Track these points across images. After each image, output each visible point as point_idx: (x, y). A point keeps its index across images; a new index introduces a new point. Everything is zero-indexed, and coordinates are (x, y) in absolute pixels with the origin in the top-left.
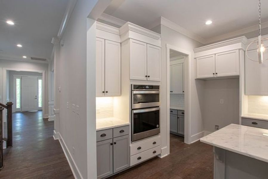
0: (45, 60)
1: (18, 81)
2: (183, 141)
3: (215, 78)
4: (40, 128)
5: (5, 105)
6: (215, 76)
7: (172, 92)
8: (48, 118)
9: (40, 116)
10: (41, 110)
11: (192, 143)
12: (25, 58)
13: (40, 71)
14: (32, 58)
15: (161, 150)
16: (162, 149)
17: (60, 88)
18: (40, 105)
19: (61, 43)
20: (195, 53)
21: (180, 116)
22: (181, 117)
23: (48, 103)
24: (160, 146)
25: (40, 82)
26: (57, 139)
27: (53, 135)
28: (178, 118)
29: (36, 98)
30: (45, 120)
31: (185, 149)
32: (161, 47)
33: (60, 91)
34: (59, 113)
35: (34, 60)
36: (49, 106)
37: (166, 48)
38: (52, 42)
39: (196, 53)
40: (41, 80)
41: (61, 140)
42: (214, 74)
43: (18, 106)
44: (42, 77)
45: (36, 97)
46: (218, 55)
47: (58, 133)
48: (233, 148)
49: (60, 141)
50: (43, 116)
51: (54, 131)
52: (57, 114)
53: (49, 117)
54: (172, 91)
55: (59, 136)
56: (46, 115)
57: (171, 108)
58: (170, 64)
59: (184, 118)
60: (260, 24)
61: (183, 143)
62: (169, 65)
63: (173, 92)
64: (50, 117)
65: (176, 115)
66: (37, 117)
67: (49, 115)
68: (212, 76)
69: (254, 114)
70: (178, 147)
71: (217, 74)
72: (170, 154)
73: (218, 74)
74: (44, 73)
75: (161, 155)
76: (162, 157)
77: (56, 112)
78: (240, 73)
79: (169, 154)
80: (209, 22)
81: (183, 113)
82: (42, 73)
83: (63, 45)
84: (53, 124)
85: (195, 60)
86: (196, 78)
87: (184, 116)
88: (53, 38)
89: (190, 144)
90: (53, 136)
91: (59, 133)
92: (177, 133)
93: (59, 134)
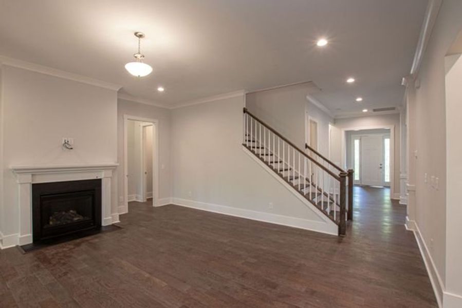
0: (393, 109)
1: (357, 142)
4: (386, 211)
5: (338, 175)
8: (399, 200)
9: (387, 195)
10: (389, 187)
12: (366, 112)
13: (387, 128)
14: (375, 110)
17: (416, 151)
18: (387, 179)
19: (416, 85)
23: (399, 176)
25: (387, 142)
26: (411, 230)
27: (405, 223)
29: (382, 167)
30: (395, 202)
33: (416, 157)
34: (415, 191)
35: (377, 112)
36: (401, 181)
38: (403, 84)
40: (389, 139)
41: (417, 233)
43: (356, 177)
44: (390, 135)
45: (380, 166)
47: (412, 221)
49: (415, 234)
50: (391, 195)
51: (407, 218)
52: (413, 191)
53: (401, 197)
55: (415, 225)
56: (396, 194)
64: (403, 198)
66: (383, 196)
67: (400, 195)
74: (393, 128)
77: (409, 189)
82: (389, 129)
83: (418, 87)
84: (406, 210)
88: (404, 79)
90: (406, 225)
91: (414, 221)
93: (414, 223)
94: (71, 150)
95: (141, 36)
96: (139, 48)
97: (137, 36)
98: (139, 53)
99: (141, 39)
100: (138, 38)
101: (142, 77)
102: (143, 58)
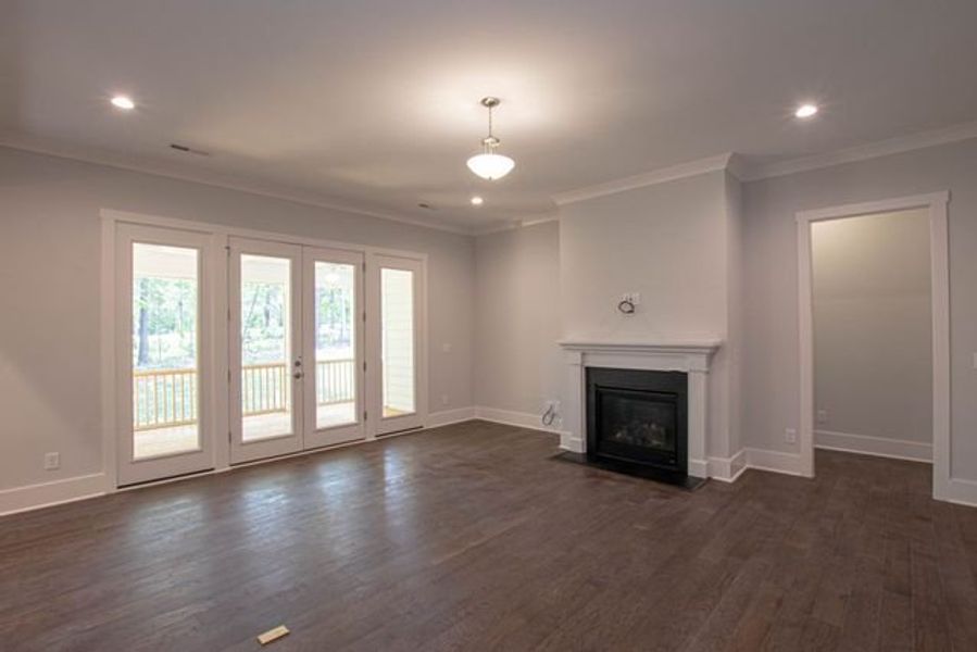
94: (631, 315)
95: (492, 104)
96: (490, 127)
97: (487, 105)
98: (490, 136)
99: (493, 109)
100: (488, 109)
101: (496, 181)
102: (498, 145)
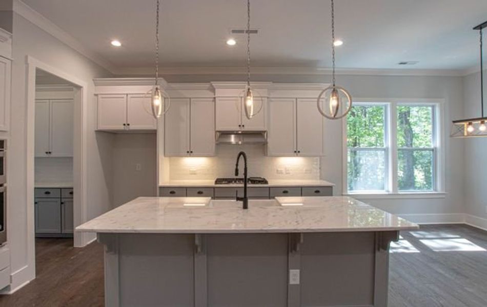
2: (72, 245)
3: (126, 131)
6: (126, 128)
7: (50, 153)
11: (89, 243)
15: (11, 276)
16: (12, 274)
20: (96, 85)
21: (67, 200)
22: (69, 202)
24: (9, 268)
28: (62, 203)
31: (72, 258)
32: (12, 61)
37: (27, 63)
39: (97, 87)
42: (124, 125)
46: (132, 97)
48: (120, 227)
54: (50, 151)
57: (37, 186)
58: (36, 96)
59: (72, 201)
60: (156, 71)
61: (71, 248)
62: (34, 98)
63: (52, 153)
65: (58, 198)
68: (122, 127)
69: (178, 181)
70: (57, 260)
71: (128, 125)
72: (36, 279)
73: (130, 126)
75: (11, 288)
76: (12, 292)
78: (157, 127)
79: (34, 278)
80: (116, 43)
81: (72, 193)
85: (96, 97)
86: (96, 130)
87: (73, 198)
89: (84, 246)
92: (61, 233)
